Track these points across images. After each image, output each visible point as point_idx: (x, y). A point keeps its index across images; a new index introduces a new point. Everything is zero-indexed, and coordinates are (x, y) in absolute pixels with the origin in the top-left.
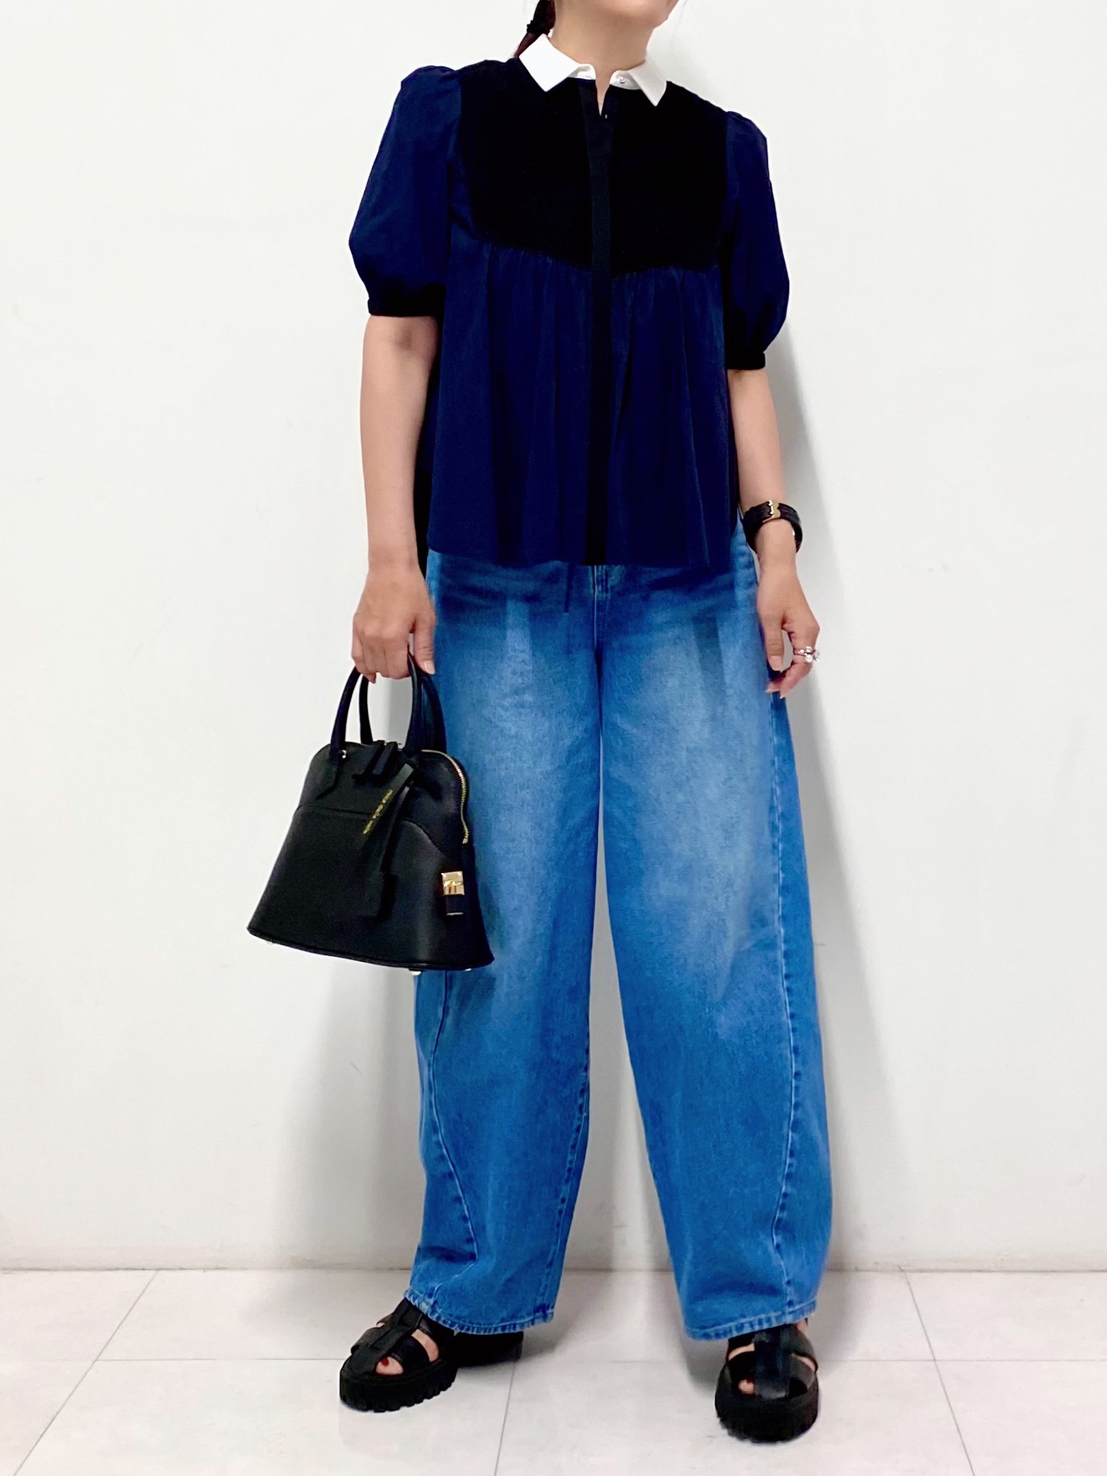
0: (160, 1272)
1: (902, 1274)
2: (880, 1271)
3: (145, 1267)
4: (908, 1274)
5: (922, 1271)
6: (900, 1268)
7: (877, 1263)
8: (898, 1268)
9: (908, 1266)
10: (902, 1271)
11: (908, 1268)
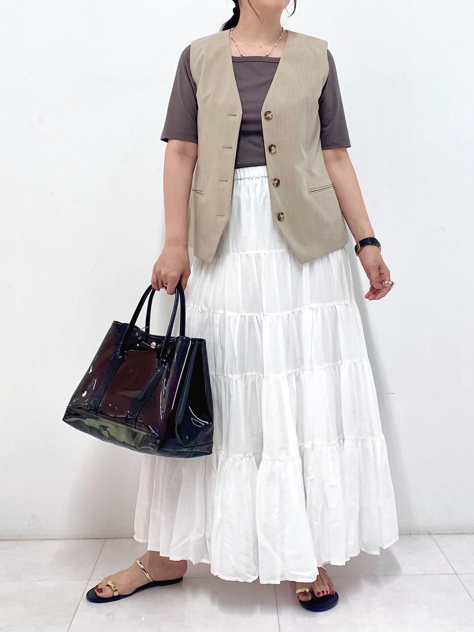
0: (106, 539)
1: (430, 536)
2: (420, 534)
3: (100, 538)
4: (433, 536)
5: (438, 534)
6: (428, 532)
7: (419, 531)
8: (428, 533)
9: (433, 532)
10: (430, 534)
11: (432, 533)
